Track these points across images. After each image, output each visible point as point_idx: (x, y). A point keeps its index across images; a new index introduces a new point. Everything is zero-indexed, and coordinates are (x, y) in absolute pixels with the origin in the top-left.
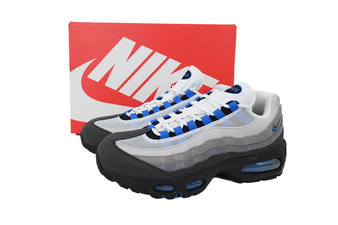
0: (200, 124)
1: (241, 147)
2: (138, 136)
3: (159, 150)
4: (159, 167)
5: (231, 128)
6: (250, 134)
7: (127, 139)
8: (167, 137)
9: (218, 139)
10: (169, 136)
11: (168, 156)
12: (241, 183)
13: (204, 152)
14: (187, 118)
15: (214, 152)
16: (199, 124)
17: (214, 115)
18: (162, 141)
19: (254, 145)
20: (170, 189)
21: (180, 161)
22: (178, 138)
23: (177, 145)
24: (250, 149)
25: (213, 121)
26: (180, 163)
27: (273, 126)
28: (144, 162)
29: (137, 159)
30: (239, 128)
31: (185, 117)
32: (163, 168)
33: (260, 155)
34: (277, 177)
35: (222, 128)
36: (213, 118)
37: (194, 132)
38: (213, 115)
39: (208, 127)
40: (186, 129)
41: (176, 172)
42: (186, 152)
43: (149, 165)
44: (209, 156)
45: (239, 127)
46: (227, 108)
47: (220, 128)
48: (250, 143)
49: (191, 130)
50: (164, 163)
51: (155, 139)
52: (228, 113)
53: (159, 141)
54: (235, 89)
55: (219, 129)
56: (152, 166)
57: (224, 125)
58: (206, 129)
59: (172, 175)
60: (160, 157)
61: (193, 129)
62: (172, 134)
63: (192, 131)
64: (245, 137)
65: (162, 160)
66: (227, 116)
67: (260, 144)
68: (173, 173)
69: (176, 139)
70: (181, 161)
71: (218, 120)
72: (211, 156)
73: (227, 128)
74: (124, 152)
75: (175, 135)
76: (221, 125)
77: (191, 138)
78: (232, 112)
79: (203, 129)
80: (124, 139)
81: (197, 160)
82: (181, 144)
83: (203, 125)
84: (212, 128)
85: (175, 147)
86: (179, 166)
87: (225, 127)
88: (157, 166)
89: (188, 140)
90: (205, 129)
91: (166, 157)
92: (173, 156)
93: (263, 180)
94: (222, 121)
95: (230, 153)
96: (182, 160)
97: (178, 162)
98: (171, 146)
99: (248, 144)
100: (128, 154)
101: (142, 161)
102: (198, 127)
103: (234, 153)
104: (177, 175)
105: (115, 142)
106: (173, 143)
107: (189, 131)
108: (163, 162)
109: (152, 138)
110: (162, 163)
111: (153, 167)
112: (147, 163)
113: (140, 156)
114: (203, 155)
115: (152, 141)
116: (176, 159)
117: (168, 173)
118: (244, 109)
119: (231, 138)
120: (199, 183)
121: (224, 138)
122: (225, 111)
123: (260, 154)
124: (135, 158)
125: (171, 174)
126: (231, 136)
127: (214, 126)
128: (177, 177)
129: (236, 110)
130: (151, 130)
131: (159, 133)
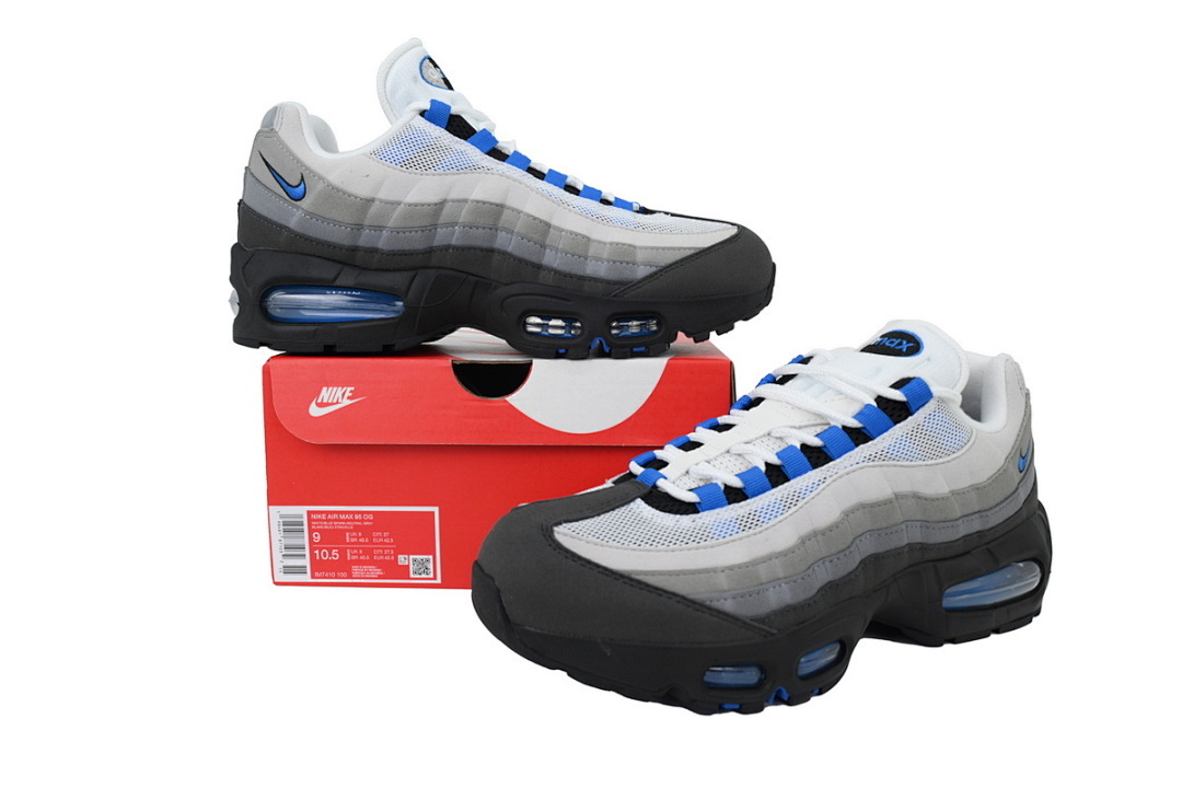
0: (818, 458)
1: (942, 524)
2: (618, 507)
3: (705, 548)
4: (715, 604)
5: (913, 463)
6: (964, 482)
7: (587, 518)
8: (720, 505)
9: (882, 502)
10: (728, 499)
11: (739, 566)
12: (938, 644)
13: (844, 547)
14: (765, 439)
15: (868, 547)
16: (816, 456)
17: (859, 425)
18: (706, 518)
19: (973, 517)
20: (750, 676)
21: (775, 581)
22: (755, 505)
23: (758, 529)
24: (963, 530)
25: (857, 445)
26: (777, 587)
27: (1018, 455)
28: (666, 592)
29: (639, 582)
30: (937, 464)
31: (757, 439)
32: (728, 606)
33: (988, 549)
34: (1034, 619)
35: (888, 466)
36: (858, 436)
37: (806, 484)
38: (855, 424)
39: (846, 463)
40: (776, 475)
41: (768, 616)
42: (791, 551)
43: (684, 598)
44: (858, 559)
45: (933, 462)
46: (895, 402)
47: (881, 466)
48: (967, 513)
49: (795, 477)
50: (729, 591)
51: (681, 514)
52: (900, 416)
53: (697, 520)
54: (900, 344)
55: (878, 469)
56: (693, 602)
57: (893, 457)
58: (841, 473)
59: (760, 629)
60: (714, 570)
61: (800, 474)
62: (734, 495)
63: (799, 478)
64: (953, 493)
65: (723, 581)
66: (898, 425)
67: (989, 513)
68: (762, 620)
69: (749, 508)
70: (779, 579)
71: (871, 439)
72: (863, 557)
73: (902, 466)
74: (589, 562)
75: (745, 497)
76: (883, 457)
77: (799, 504)
78: (911, 414)
79: (829, 473)
80: (577, 520)
81: (823, 576)
82: (771, 523)
83: (828, 459)
84: (855, 466)
85: (755, 534)
86: (779, 597)
87: (895, 462)
88: (708, 603)
89: (791, 511)
90: (835, 471)
91: (731, 568)
92: (755, 563)
93: (998, 631)
94: (886, 444)
95: (911, 547)
96: (781, 575)
97: (773, 584)
98: (741, 534)
99: (959, 515)
100: (606, 569)
101: (657, 589)
102: (815, 466)
103: (923, 547)
104: (771, 627)
105: (552, 531)
106: (747, 523)
107: (788, 480)
108: (726, 588)
109: (670, 512)
110: (725, 591)
111: (697, 606)
112: (674, 594)
113: (646, 573)
114: (841, 555)
115: (674, 522)
116: (763, 572)
117: (747, 620)
118: (942, 400)
119: (917, 497)
120: (828, 655)
121: (897, 496)
122: (893, 411)
123: (989, 546)
124: (632, 579)
125: (756, 624)
126: (916, 490)
127: (862, 459)
128: (773, 635)
129: (923, 405)
130: (655, 487)
131: (691, 493)
